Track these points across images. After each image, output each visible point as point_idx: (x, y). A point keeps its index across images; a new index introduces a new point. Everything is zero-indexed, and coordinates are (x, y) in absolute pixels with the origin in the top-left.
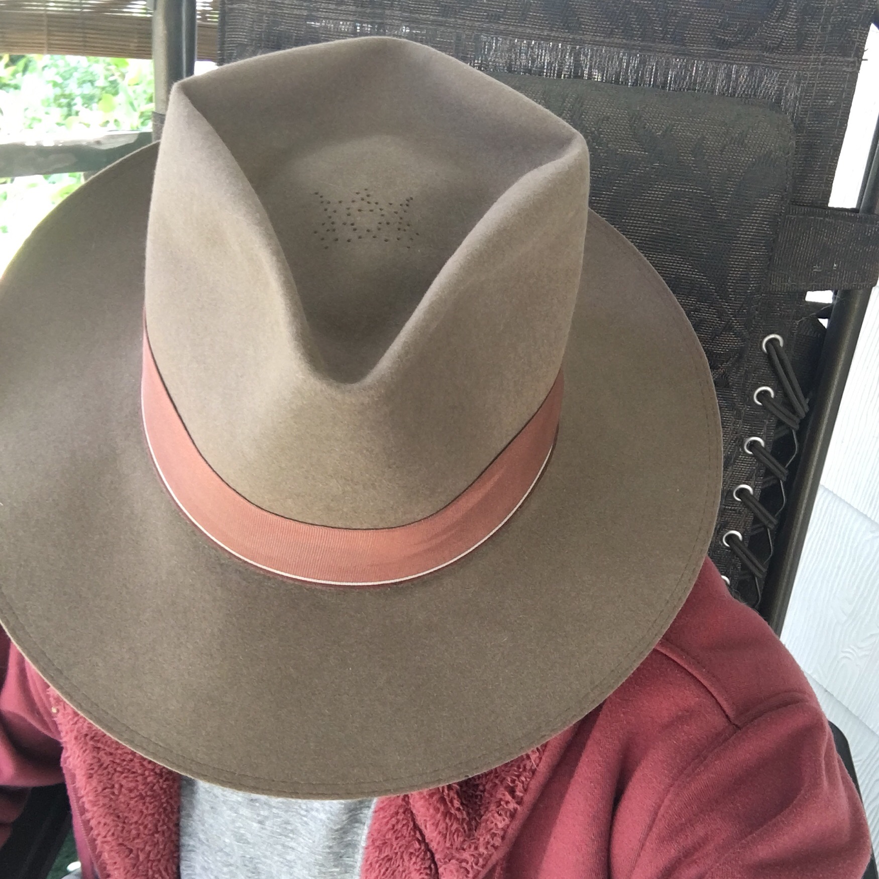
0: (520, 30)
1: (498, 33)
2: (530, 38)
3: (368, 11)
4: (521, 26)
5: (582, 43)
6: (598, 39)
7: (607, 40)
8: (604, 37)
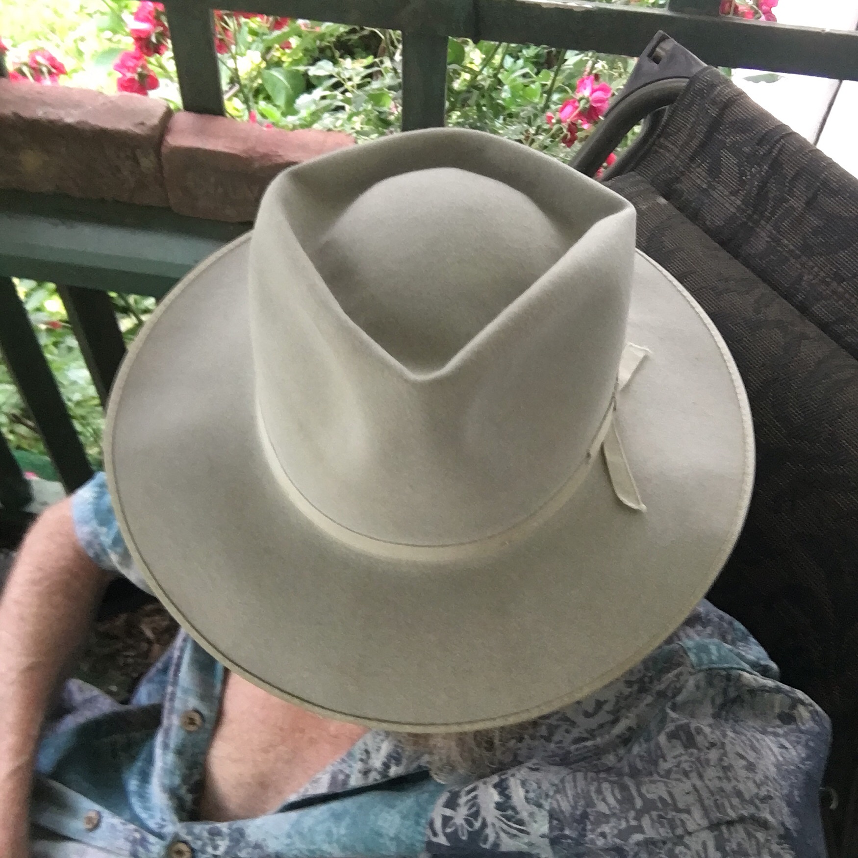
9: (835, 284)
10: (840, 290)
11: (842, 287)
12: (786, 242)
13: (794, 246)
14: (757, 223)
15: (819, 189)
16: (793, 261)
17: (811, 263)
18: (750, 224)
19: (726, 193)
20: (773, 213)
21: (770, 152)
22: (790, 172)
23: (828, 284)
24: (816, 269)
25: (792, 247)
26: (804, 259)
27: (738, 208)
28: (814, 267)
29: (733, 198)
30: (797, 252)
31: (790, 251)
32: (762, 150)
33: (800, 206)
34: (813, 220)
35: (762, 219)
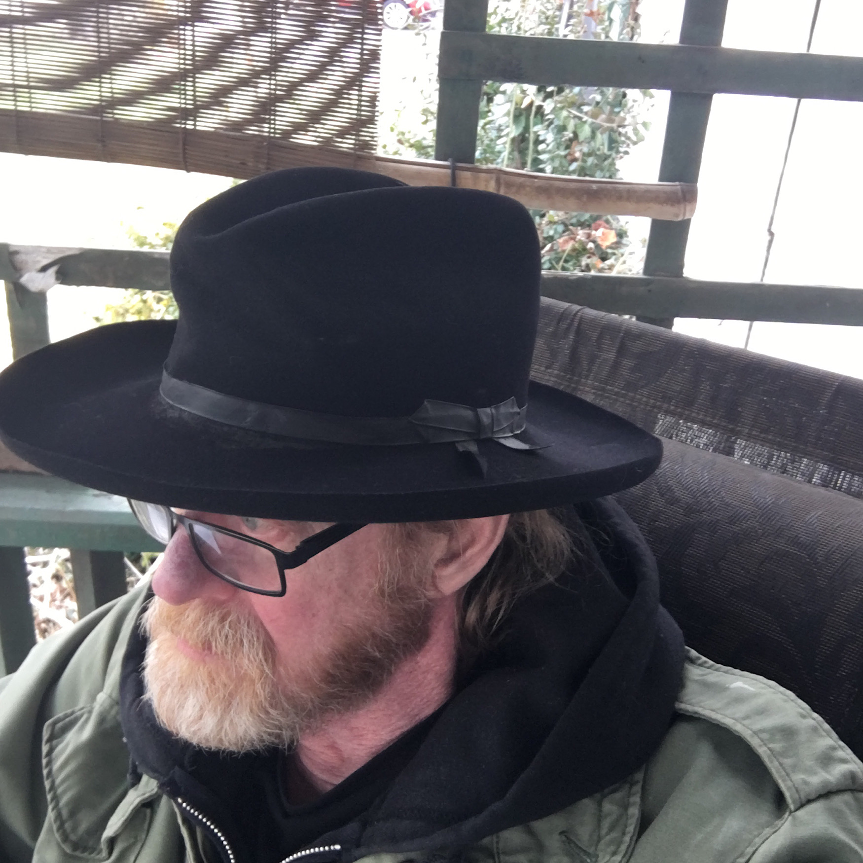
0: (687, 412)
1: (667, 412)
2: (694, 421)
3: (568, 376)
4: (688, 410)
5: (738, 434)
6: (754, 433)
7: (762, 435)
8: (761, 433)
9: (665, 406)
10: (672, 408)
11: (673, 405)
12: (611, 388)
13: (619, 388)
15: (623, 338)
16: (622, 399)
17: (638, 397)
18: (573, 385)
19: (543, 369)
20: (589, 370)
21: (571, 325)
22: (595, 336)
23: (660, 408)
24: (644, 399)
25: (616, 390)
26: (630, 394)
27: (557, 376)
28: (642, 399)
29: (549, 371)
30: (623, 392)
31: (617, 394)
32: (564, 326)
33: (612, 356)
34: (628, 363)
35: (582, 378)
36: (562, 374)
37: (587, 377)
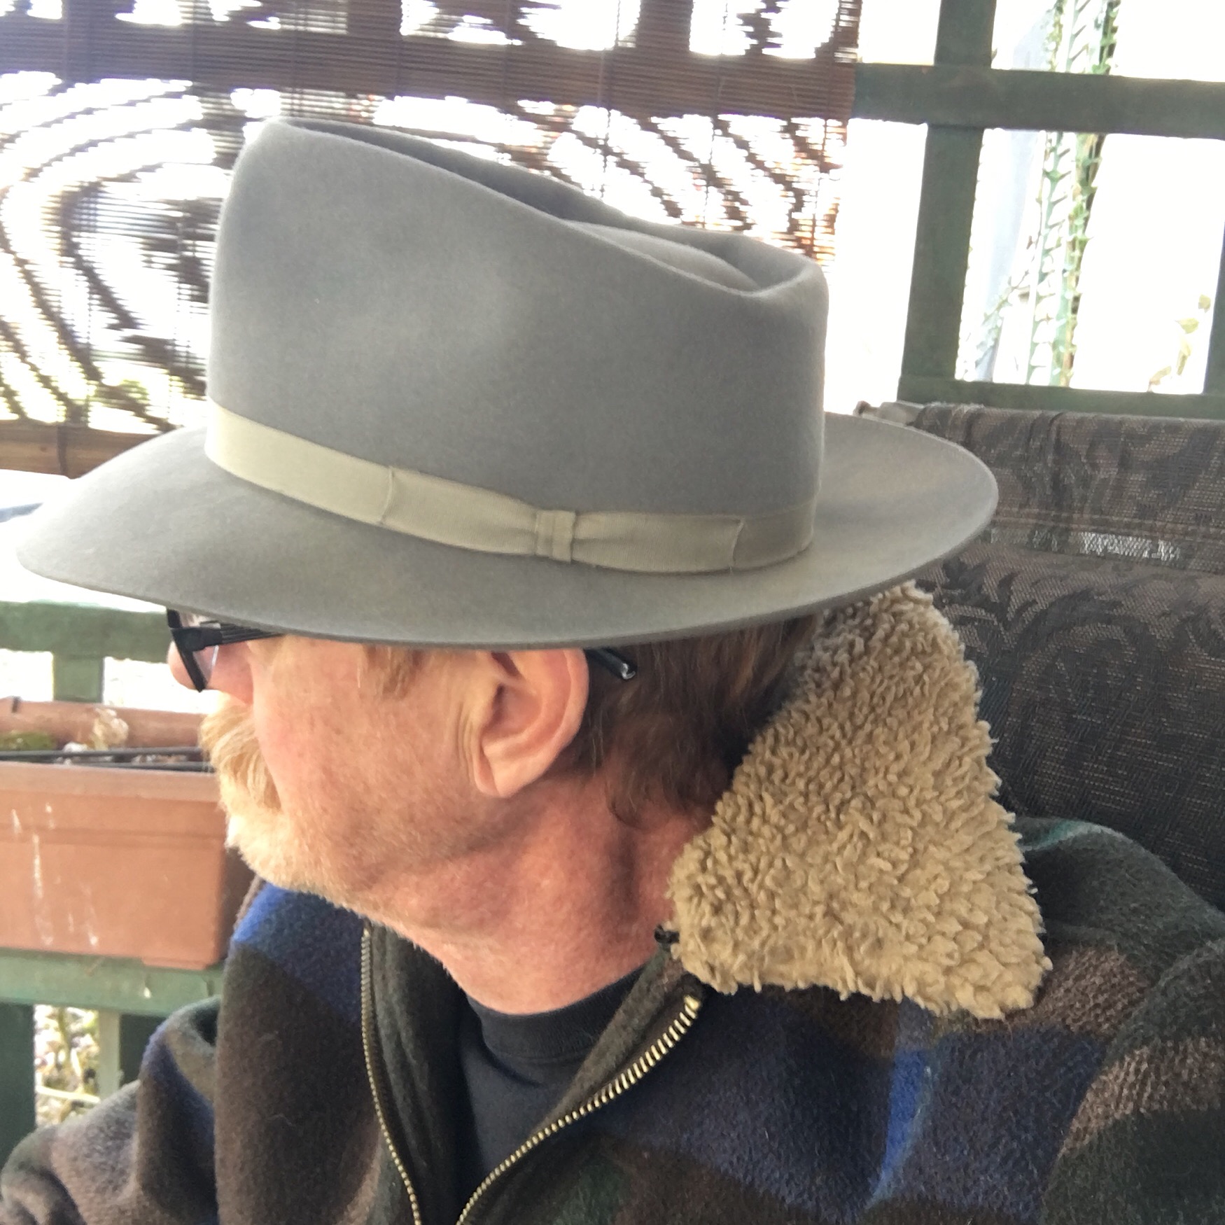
12: (1117, 518)
13: (1129, 517)
14: (1069, 520)
15: (1125, 444)
17: (1159, 524)
18: (1062, 525)
20: (1084, 499)
21: (1046, 440)
22: (1083, 448)
23: (1194, 533)
24: (1169, 525)
25: (1126, 519)
26: (1146, 522)
27: (1038, 516)
28: (1166, 525)
29: (1027, 510)
30: (1137, 521)
31: (1128, 525)
32: (1036, 444)
33: (1114, 472)
34: (1138, 478)
35: (1074, 513)
36: (1044, 512)
37: (1081, 510)
